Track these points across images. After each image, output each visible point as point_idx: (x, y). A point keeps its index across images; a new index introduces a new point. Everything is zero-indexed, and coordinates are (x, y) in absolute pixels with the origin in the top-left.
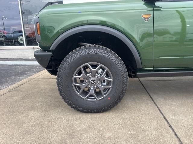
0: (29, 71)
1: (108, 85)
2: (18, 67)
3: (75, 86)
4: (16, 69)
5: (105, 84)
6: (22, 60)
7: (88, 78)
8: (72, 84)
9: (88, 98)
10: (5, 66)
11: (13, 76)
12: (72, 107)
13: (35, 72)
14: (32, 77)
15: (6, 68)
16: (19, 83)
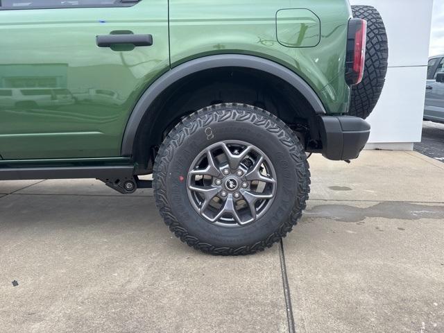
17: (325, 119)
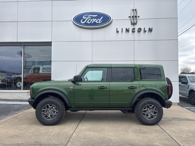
0: (23, 108)
1: (56, 113)
2: (15, 106)
3: (43, 113)
4: (14, 107)
5: (55, 113)
6: (18, 101)
7: (48, 110)
8: (41, 112)
9: (47, 119)
10: (6, 105)
11: (13, 111)
12: (41, 123)
13: (27, 109)
14: (24, 112)
15: (8, 106)
16: (17, 115)
17: (165, 101)
